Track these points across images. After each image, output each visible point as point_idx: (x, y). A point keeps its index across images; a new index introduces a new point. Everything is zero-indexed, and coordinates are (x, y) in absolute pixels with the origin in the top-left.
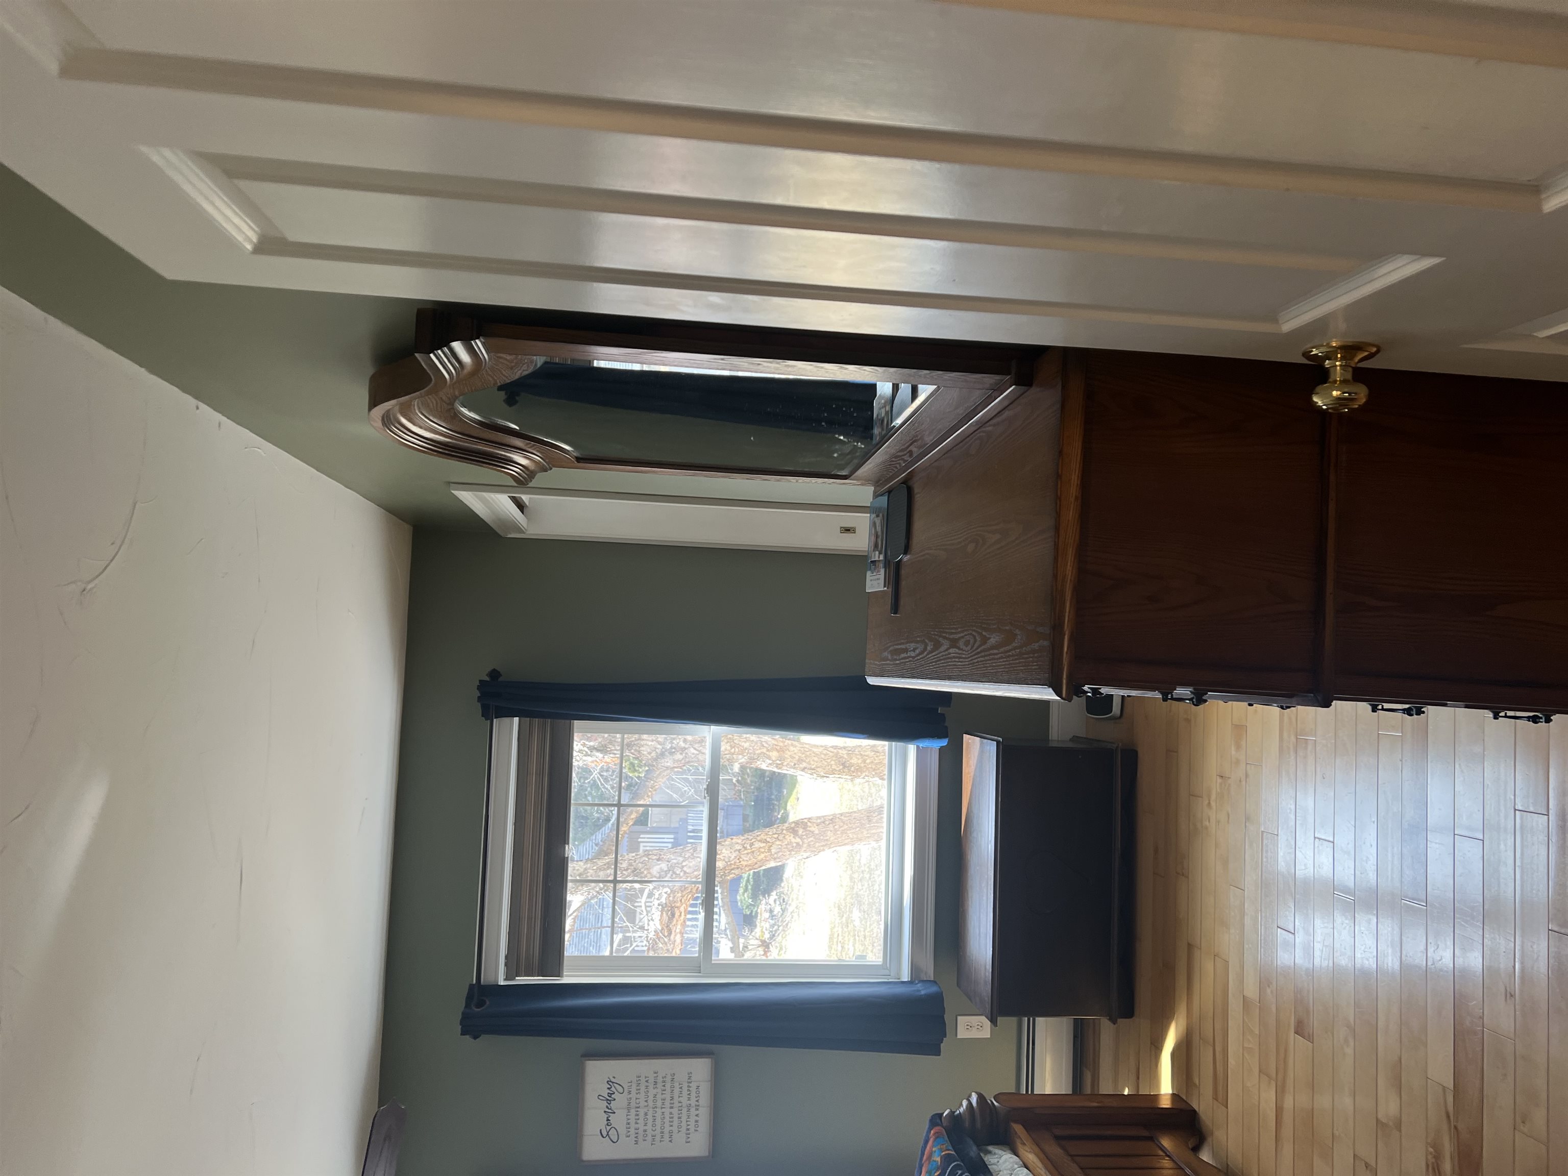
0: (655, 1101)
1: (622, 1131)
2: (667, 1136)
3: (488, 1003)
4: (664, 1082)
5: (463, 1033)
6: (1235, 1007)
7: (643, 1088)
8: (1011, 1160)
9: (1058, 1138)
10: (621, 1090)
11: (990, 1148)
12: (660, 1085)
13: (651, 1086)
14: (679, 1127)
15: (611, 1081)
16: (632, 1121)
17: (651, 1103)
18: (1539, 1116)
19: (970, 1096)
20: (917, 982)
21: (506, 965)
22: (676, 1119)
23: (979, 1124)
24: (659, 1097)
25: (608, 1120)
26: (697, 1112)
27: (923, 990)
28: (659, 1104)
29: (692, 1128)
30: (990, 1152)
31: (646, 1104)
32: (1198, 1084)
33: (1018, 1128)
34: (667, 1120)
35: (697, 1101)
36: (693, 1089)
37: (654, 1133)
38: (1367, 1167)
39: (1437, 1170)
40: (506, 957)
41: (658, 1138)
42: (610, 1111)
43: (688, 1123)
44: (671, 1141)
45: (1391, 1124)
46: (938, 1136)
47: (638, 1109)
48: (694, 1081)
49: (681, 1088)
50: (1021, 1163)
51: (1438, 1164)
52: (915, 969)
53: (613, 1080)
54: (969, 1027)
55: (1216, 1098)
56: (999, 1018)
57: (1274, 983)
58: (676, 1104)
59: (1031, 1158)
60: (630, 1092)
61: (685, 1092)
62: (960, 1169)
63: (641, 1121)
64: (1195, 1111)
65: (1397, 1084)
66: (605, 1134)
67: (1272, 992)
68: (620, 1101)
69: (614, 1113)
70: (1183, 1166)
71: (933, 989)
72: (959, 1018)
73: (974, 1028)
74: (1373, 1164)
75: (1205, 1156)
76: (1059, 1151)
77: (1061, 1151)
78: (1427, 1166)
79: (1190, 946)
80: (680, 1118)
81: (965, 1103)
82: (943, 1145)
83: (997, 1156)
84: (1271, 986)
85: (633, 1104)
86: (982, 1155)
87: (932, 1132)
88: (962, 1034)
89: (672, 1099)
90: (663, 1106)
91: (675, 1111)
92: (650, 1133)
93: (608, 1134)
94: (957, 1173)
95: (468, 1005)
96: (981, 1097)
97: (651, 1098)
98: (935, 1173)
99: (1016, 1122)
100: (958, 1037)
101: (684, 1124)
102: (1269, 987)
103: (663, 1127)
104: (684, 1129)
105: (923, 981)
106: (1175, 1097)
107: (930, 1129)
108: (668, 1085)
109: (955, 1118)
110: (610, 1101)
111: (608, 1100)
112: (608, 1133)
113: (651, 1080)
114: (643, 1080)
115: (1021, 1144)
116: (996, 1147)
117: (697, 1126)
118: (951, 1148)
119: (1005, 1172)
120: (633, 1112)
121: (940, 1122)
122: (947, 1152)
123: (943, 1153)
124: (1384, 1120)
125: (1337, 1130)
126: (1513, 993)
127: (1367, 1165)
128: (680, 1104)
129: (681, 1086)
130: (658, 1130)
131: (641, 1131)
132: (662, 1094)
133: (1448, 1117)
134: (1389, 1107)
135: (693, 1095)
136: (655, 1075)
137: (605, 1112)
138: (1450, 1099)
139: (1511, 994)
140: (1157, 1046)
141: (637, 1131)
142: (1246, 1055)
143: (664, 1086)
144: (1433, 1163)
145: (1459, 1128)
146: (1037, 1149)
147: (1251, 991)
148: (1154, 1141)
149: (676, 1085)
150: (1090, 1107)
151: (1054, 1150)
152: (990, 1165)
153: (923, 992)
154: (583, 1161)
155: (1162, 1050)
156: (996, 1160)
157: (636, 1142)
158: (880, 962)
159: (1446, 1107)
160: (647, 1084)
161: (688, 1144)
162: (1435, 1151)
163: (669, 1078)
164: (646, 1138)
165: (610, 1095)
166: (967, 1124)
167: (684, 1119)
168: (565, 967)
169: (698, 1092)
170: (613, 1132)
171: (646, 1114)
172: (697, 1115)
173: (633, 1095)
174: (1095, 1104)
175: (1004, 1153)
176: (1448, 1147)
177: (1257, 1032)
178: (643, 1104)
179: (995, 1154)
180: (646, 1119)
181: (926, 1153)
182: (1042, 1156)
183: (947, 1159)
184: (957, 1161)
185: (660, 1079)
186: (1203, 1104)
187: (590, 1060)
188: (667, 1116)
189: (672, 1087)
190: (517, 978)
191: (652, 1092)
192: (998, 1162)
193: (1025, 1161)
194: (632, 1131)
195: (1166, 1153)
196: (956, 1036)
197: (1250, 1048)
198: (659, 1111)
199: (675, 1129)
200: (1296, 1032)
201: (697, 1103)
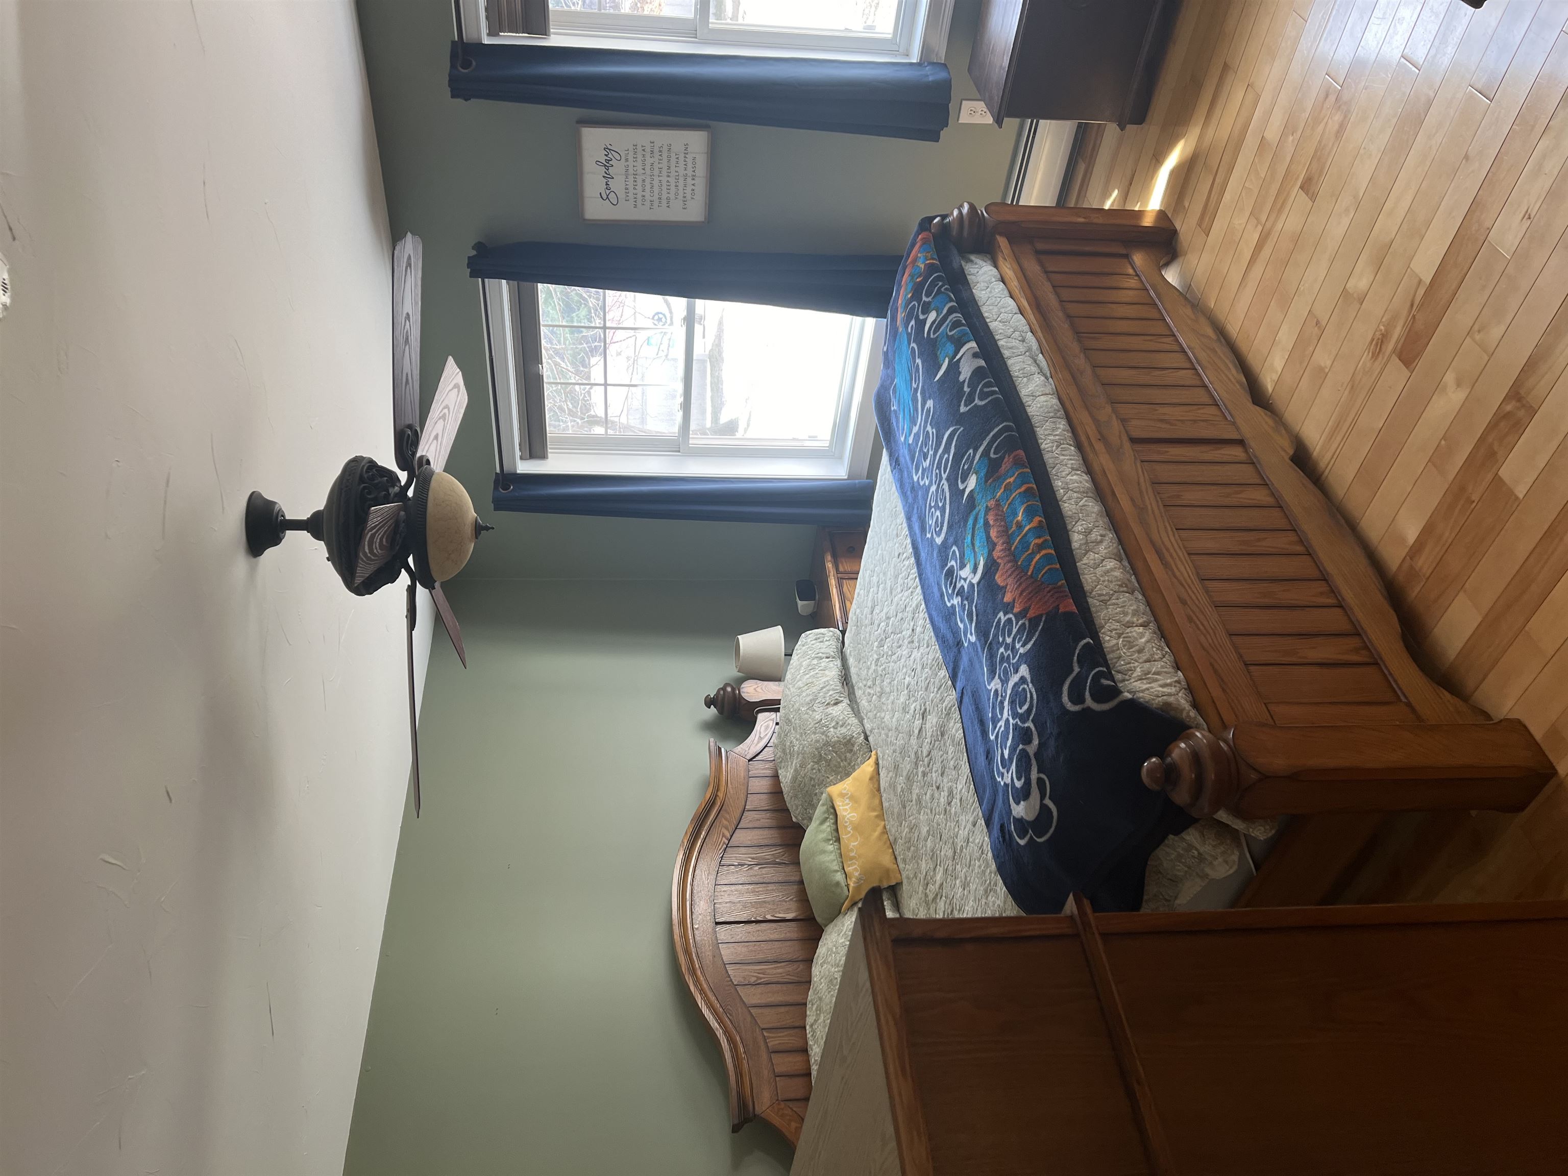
0: (652, 169)
1: (622, 195)
2: (664, 202)
3: (474, 63)
4: (660, 151)
5: (453, 97)
6: (1251, 142)
7: (640, 158)
8: (990, 273)
9: (1038, 253)
10: (618, 158)
11: (973, 257)
12: (657, 154)
13: (648, 155)
14: (676, 194)
15: (607, 149)
16: (631, 187)
17: (648, 171)
18: (1496, 332)
19: (962, 206)
20: (926, 64)
21: (487, 18)
22: (673, 188)
23: (965, 233)
24: (656, 166)
25: (607, 184)
26: (693, 182)
27: (932, 75)
28: (656, 172)
29: (689, 196)
30: (972, 261)
31: (644, 172)
32: (1187, 207)
33: (1002, 241)
34: (664, 188)
35: (694, 171)
36: (690, 160)
37: (652, 199)
38: (1317, 325)
39: (1379, 346)
40: (487, 9)
41: (656, 204)
42: (609, 176)
43: (685, 191)
44: (668, 207)
45: (1355, 295)
46: (925, 241)
47: (637, 177)
48: (691, 153)
49: (677, 158)
50: (999, 276)
51: (1382, 341)
52: (926, 48)
53: (609, 147)
54: (972, 112)
55: (1200, 224)
56: (1005, 119)
57: (1299, 133)
58: (673, 174)
59: (1009, 273)
60: (627, 160)
61: (682, 163)
62: (940, 281)
63: (639, 188)
64: (1176, 230)
65: (1379, 264)
66: (605, 197)
67: (1293, 141)
68: (617, 168)
69: (613, 178)
70: (1149, 287)
71: (942, 75)
72: (964, 102)
73: (977, 114)
74: (1324, 324)
75: (1172, 276)
76: (1037, 268)
77: (1039, 268)
78: (1373, 340)
79: (1226, 67)
80: (677, 186)
81: (956, 213)
82: (929, 252)
83: (977, 266)
84: (1294, 135)
85: (631, 171)
86: (963, 263)
87: (920, 236)
88: (964, 118)
89: (669, 168)
90: (660, 175)
91: (672, 180)
92: (648, 197)
93: (607, 198)
94: (938, 284)
95: (453, 66)
96: (972, 208)
97: (648, 167)
98: (917, 278)
99: (1001, 234)
100: (960, 122)
101: (681, 192)
102: (1293, 135)
103: (660, 194)
104: (680, 197)
105: (934, 64)
106: (1161, 215)
107: (918, 234)
108: (665, 155)
109: (945, 228)
110: (608, 167)
111: (606, 166)
112: (607, 196)
113: (648, 149)
114: (639, 148)
115: (1003, 258)
116: (978, 256)
117: (693, 194)
118: (935, 257)
119: (982, 284)
120: (631, 178)
121: (929, 226)
122: (931, 261)
123: (928, 262)
124: (1350, 291)
125: (1303, 285)
126: (1532, 216)
127: (1318, 323)
128: (677, 174)
129: (677, 156)
130: (656, 196)
131: (639, 197)
132: (659, 163)
133: (1412, 305)
134: (1360, 282)
135: (690, 165)
136: (652, 145)
137: (604, 177)
138: (1421, 292)
139: (1530, 215)
140: (1158, 159)
141: (635, 196)
142: (1243, 194)
143: (660, 155)
144: (1378, 339)
145: (1416, 317)
146: (1016, 266)
147: (1272, 134)
148: (1128, 258)
149: (673, 155)
150: (1076, 223)
151: (1032, 267)
152: (969, 275)
153: (931, 79)
154: (585, 220)
155: (1162, 165)
156: (976, 270)
157: (635, 206)
158: (889, 34)
159: (1414, 296)
160: (644, 153)
161: (685, 210)
162: (1386, 330)
163: (665, 148)
164: (645, 203)
165: (608, 161)
166: (954, 233)
167: (681, 188)
168: (551, 23)
169: (694, 163)
170: (612, 196)
171: (644, 181)
172: (693, 185)
173: (631, 163)
174: (1081, 220)
175: (984, 264)
176: (1397, 332)
177: (1263, 176)
178: (641, 171)
179: (976, 264)
180: (644, 186)
181: (911, 256)
182: (1020, 274)
183: (931, 269)
184: (940, 272)
185: (656, 150)
186: (1185, 227)
187: (585, 127)
188: (664, 183)
189: (669, 157)
190: (500, 34)
191: (649, 161)
192: (978, 272)
193: (1004, 275)
194: (631, 195)
195: (1135, 271)
196: (958, 120)
197: (1250, 189)
198: (656, 179)
199: (672, 196)
200: (1302, 188)
201: (694, 174)
